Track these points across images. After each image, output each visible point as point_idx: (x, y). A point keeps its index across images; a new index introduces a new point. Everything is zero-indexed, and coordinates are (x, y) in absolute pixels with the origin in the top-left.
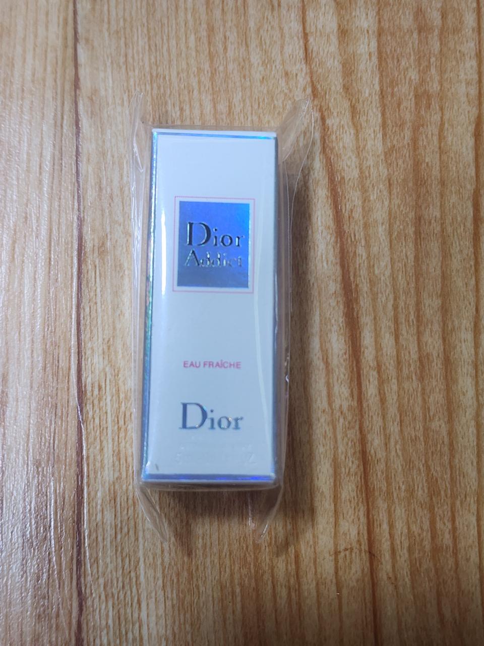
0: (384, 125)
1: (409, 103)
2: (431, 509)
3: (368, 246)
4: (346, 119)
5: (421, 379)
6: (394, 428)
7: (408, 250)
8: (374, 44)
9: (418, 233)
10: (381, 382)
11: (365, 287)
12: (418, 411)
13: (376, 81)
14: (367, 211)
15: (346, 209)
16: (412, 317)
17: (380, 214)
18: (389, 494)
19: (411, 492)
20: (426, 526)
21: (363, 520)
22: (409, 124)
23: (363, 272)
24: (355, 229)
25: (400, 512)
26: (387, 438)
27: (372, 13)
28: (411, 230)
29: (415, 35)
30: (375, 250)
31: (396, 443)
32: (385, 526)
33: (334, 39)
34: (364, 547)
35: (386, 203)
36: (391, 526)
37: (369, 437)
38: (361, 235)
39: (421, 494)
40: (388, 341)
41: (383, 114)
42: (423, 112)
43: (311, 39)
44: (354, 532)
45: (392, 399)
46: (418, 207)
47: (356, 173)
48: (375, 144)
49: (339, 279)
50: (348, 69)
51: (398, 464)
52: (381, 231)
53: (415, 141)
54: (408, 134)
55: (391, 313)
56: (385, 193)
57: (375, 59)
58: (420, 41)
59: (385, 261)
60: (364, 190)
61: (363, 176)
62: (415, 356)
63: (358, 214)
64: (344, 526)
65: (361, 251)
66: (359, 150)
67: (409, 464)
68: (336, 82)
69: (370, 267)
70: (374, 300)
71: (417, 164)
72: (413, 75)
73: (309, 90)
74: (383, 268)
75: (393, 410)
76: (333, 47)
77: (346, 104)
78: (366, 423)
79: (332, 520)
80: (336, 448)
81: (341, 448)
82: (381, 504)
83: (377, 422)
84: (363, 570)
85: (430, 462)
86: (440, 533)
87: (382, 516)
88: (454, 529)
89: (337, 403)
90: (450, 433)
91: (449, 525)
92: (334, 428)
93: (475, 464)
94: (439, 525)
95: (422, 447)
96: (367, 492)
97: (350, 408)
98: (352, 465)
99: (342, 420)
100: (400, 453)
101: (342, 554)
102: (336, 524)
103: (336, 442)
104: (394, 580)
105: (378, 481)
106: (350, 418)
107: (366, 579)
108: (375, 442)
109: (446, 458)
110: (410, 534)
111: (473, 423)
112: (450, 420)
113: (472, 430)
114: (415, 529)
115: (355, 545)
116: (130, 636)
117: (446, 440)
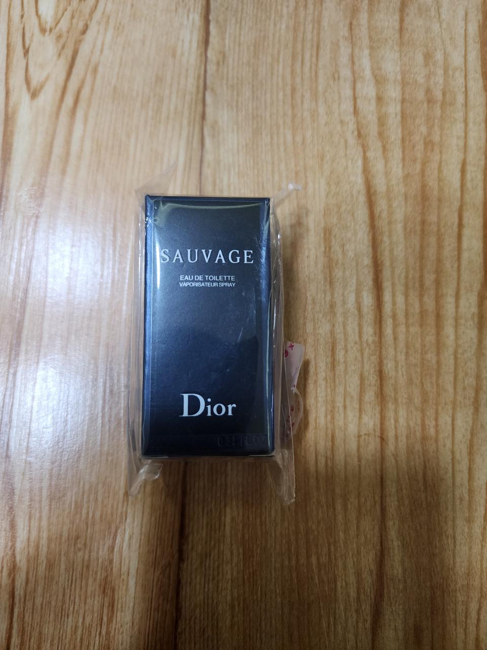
0: (404, 159)
1: (420, 147)
2: (423, 411)
3: (390, 236)
4: (379, 153)
5: (421, 326)
6: (401, 357)
7: (416, 241)
8: (399, 108)
9: (423, 231)
10: (395, 326)
11: (387, 263)
12: (418, 345)
13: (400, 130)
14: (391, 213)
15: (377, 211)
16: (417, 285)
17: (399, 216)
18: (396, 400)
19: (410, 400)
20: (419, 421)
21: (378, 416)
22: (419, 161)
23: (387, 253)
24: (382, 224)
25: (402, 413)
26: (396, 362)
27: (399, 88)
28: (418, 228)
29: (425, 105)
30: (395, 239)
31: (402, 367)
32: (392, 421)
33: (373, 103)
34: (378, 433)
35: (404, 209)
36: (396, 421)
37: (385, 362)
38: (386, 229)
39: (417, 400)
40: (400, 299)
41: (403, 152)
42: (429, 154)
43: (358, 101)
44: (371, 424)
45: (402, 337)
46: (423, 213)
47: (384, 189)
48: (397, 170)
49: (371, 256)
50: (382, 121)
51: (402, 381)
52: (399, 227)
53: (423, 172)
54: (418, 166)
55: (403, 281)
56: (403, 203)
57: (399, 117)
58: (429, 109)
59: (401, 247)
60: (389, 200)
61: (389, 190)
62: (417, 310)
63: (385, 215)
64: (366, 419)
65: (385, 239)
66: (387, 174)
67: (410, 382)
68: (373, 130)
69: (391, 250)
70: (393, 272)
71: (424, 187)
72: (424, 129)
73: (356, 133)
74: (400, 251)
75: (402, 345)
76: (373, 107)
77: (380, 144)
78: (384, 353)
79: (358, 414)
80: (363, 367)
81: (367, 367)
82: (391, 406)
83: (391, 352)
84: (376, 449)
85: (424, 381)
86: (427, 427)
87: (390, 414)
88: (437, 426)
89: (365, 338)
90: (438, 362)
91: (434, 423)
92: (362, 354)
93: (452, 383)
94: (427, 422)
95: (418, 370)
96: (381, 396)
97: (374, 342)
98: (372, 379)
99: (367, 349)
100: (405, 373)
101: (363, 438)
102: (360, 418)
103: (363, 363)
104: (396, 456)
105: (389, 390)
106: (373, 348)
107: (377, 455)
108: (389, 366)
109: (434, 379)
110: (408, 427)
111: (452, 357)
112: (438, 354)
113: (452, 361)
114: (412, 424)
115: (372, 432)
116: (219, 483)
117: (435, 367)
